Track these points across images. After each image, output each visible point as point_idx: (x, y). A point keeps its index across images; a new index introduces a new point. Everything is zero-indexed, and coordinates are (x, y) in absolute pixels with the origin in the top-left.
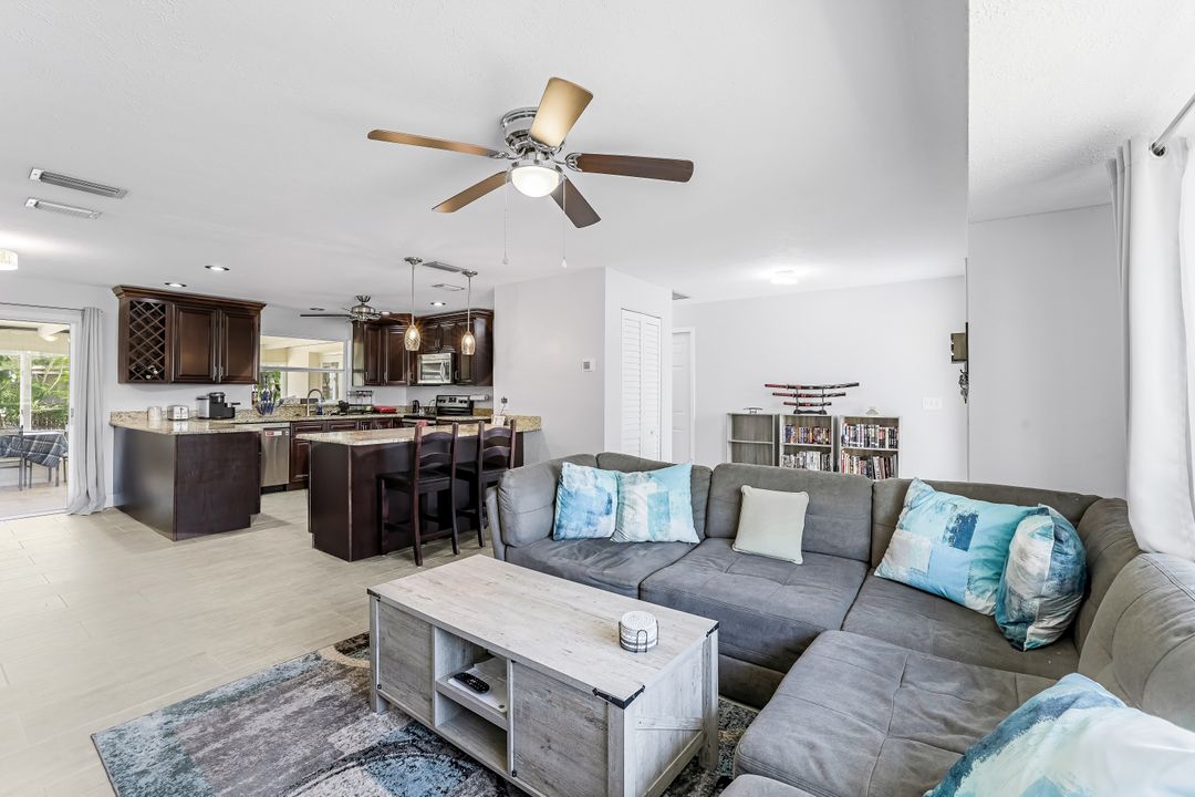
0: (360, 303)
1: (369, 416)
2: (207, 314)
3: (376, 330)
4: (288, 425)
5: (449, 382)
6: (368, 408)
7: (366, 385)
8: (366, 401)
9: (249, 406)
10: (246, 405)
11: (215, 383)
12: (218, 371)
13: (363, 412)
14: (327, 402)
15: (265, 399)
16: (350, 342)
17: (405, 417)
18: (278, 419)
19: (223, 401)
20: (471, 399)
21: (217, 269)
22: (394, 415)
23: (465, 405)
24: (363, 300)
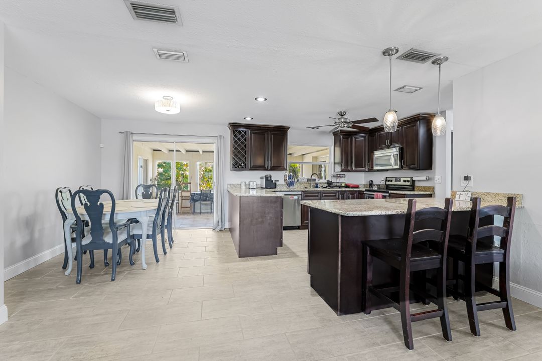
0: (340, 117)
1: (344, 189)
2: (263, 134)
3: (348, 138)
4: (300, 193)
5: (397, 167)
6: (343, 185)
7: (341, 171)
8: (342, 180)
9: (283, 183)
10: (281, 182)
11: (267, 170)
12: (268, 164)
13: (340, 187)
14: (321, 181)
15: (290, 179)
16: (333, 147)
17: (366, 190)
18: (295, 190)
19: (271, 179)
20: (414, 179)
21: (261, 100)
22: (358, 189)
23: (408, 184)
24: (342, 115)
